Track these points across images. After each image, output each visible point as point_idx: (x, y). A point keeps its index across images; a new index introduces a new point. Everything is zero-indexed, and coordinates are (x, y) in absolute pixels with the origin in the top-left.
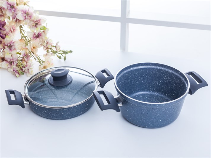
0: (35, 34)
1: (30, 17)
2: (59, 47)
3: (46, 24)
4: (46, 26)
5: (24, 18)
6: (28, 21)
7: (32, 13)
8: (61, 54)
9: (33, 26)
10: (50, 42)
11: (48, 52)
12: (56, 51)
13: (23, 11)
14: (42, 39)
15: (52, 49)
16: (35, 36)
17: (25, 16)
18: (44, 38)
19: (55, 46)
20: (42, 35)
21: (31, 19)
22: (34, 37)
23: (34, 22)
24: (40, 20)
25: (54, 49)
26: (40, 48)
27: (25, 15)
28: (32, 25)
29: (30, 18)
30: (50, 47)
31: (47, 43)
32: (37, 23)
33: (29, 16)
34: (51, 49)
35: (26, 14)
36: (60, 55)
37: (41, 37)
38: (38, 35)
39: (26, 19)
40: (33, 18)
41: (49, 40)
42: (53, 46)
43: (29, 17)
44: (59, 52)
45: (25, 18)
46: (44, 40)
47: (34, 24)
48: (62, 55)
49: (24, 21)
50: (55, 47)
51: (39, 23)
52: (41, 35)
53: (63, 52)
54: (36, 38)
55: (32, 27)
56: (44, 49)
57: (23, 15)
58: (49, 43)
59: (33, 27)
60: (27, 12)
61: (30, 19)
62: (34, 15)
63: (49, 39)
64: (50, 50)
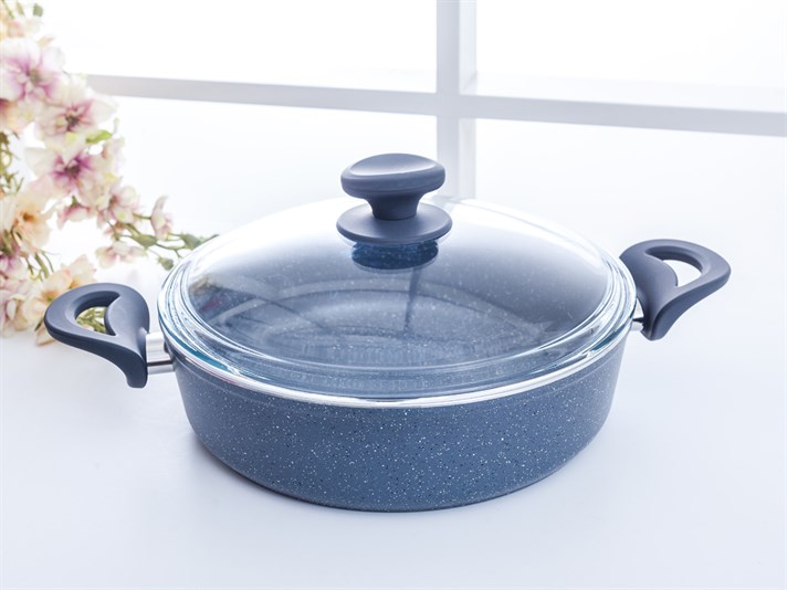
0: (60, 161)
1: (47, 89)
2: (168, 221)
3: (116, 121)
4: (115, 130)
5: (18, 92)
6: (38, 107)
7: (54, 73)
8: (173, 252)
9: (58, 127)
10: (125, 197)
11: (117, 239)
12: (151, 237)
13: (15, 61)
14: (94, 181)
15: (134, 228)
16: (60, 168)
17: (24, 85)
18: (99, 177)
19: (149, 215)
20: (93, 164)
21: (49, 100)
22: (60, 174)
23: (63, 111)
24: (87, 106)
25: (145, 228)
26: (80, 220)
27: (23, 78)
28: (53, 122)
29: (47, 94)
30: (127, 219)
31: (114, 201)
32: (74, 114)
33: (42, 83)
34: (130, 226)
35: (28, 74)
36: (170, 255)
37: (85, 173)
38: (74, 163)
39: (27, 98)
40: (57, 95)
41: (123, 190)
42: (141, 217)
43: (40, 91)
44: (167, 240)
45: (24, 94)
46: (102, 188)
47: (64, 122)
48: (179, 256)
49: (20, 104)
50: (150, 218)
51: (84, 119)
52: (87, 167)
53: (182, 243)
54: (65, 180)
55: (51, 131)
56: (99, 225)
57: (15, 79)
58: (122, 203)
59: (57, 134)
60: (32, 66)
61: (44, 101)
62: (64, 81)
63: (122, 185)
64: (126, 232)
